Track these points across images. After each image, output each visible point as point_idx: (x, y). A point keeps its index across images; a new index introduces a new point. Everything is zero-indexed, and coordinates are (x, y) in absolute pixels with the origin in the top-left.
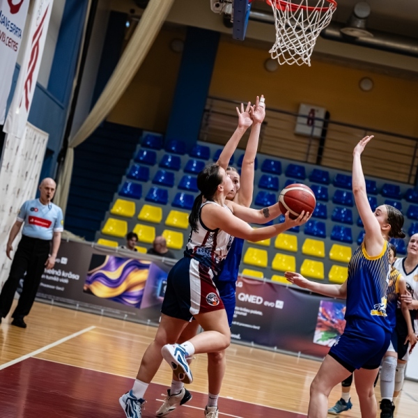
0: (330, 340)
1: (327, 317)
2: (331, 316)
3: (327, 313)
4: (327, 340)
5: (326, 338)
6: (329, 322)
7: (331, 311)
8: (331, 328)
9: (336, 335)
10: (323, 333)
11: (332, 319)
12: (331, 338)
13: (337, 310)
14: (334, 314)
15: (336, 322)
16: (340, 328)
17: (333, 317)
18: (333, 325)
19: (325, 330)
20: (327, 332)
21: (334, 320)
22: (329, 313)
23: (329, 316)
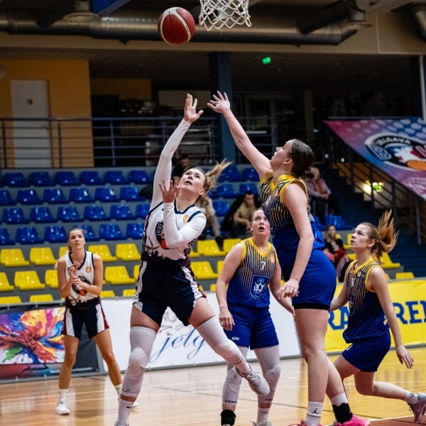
0: (16, 357)
1: (6, 332)
2: (10, 330)
3: (4, 328)
4: (13, 357)
5: (12, 355)
6: (9, 337)
7: (8, 324)
8: (14, 342)
9: (21, 349)
10: (7, 351)
11: (12, 333)
12: (16, 354)
13: (15, 321)
14: (12, 326)
15: (18, 334)
16: (23, 340)
17: (13, 331)
18: (15, 339)
19: (8, 346)
20: (10, 348)
21: (14, 333)
22: (7, 327)
23: (7, 330)
